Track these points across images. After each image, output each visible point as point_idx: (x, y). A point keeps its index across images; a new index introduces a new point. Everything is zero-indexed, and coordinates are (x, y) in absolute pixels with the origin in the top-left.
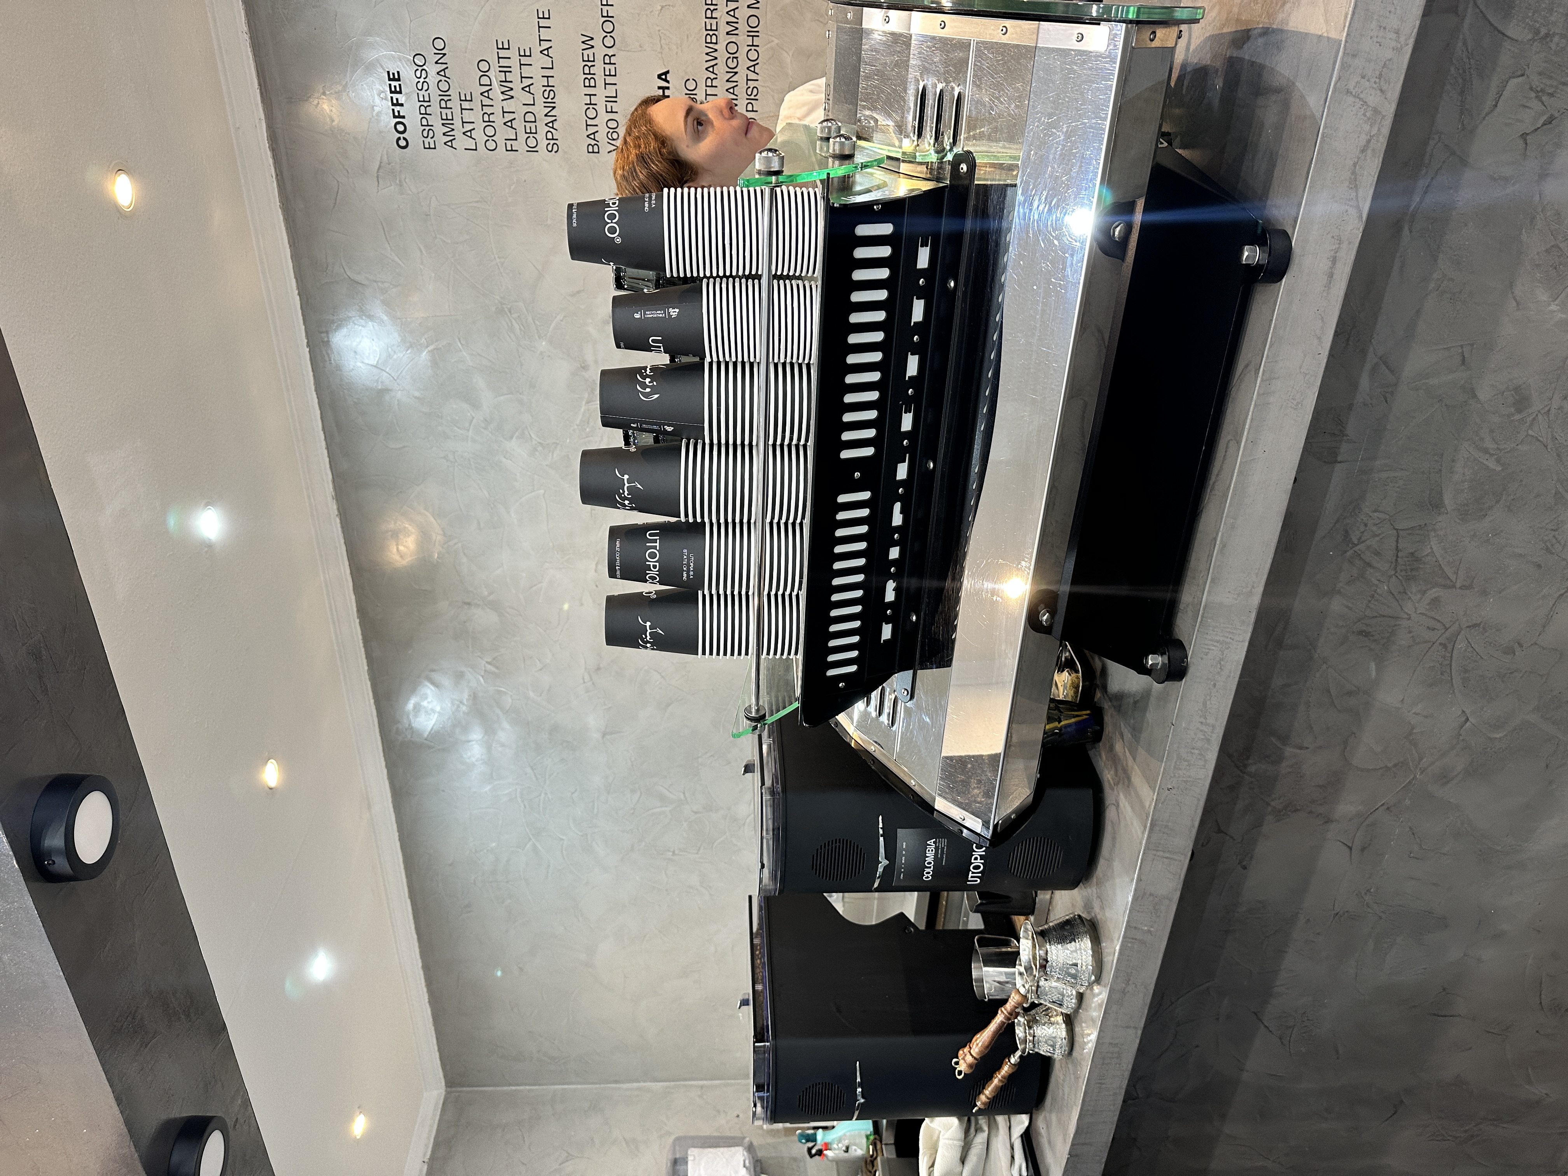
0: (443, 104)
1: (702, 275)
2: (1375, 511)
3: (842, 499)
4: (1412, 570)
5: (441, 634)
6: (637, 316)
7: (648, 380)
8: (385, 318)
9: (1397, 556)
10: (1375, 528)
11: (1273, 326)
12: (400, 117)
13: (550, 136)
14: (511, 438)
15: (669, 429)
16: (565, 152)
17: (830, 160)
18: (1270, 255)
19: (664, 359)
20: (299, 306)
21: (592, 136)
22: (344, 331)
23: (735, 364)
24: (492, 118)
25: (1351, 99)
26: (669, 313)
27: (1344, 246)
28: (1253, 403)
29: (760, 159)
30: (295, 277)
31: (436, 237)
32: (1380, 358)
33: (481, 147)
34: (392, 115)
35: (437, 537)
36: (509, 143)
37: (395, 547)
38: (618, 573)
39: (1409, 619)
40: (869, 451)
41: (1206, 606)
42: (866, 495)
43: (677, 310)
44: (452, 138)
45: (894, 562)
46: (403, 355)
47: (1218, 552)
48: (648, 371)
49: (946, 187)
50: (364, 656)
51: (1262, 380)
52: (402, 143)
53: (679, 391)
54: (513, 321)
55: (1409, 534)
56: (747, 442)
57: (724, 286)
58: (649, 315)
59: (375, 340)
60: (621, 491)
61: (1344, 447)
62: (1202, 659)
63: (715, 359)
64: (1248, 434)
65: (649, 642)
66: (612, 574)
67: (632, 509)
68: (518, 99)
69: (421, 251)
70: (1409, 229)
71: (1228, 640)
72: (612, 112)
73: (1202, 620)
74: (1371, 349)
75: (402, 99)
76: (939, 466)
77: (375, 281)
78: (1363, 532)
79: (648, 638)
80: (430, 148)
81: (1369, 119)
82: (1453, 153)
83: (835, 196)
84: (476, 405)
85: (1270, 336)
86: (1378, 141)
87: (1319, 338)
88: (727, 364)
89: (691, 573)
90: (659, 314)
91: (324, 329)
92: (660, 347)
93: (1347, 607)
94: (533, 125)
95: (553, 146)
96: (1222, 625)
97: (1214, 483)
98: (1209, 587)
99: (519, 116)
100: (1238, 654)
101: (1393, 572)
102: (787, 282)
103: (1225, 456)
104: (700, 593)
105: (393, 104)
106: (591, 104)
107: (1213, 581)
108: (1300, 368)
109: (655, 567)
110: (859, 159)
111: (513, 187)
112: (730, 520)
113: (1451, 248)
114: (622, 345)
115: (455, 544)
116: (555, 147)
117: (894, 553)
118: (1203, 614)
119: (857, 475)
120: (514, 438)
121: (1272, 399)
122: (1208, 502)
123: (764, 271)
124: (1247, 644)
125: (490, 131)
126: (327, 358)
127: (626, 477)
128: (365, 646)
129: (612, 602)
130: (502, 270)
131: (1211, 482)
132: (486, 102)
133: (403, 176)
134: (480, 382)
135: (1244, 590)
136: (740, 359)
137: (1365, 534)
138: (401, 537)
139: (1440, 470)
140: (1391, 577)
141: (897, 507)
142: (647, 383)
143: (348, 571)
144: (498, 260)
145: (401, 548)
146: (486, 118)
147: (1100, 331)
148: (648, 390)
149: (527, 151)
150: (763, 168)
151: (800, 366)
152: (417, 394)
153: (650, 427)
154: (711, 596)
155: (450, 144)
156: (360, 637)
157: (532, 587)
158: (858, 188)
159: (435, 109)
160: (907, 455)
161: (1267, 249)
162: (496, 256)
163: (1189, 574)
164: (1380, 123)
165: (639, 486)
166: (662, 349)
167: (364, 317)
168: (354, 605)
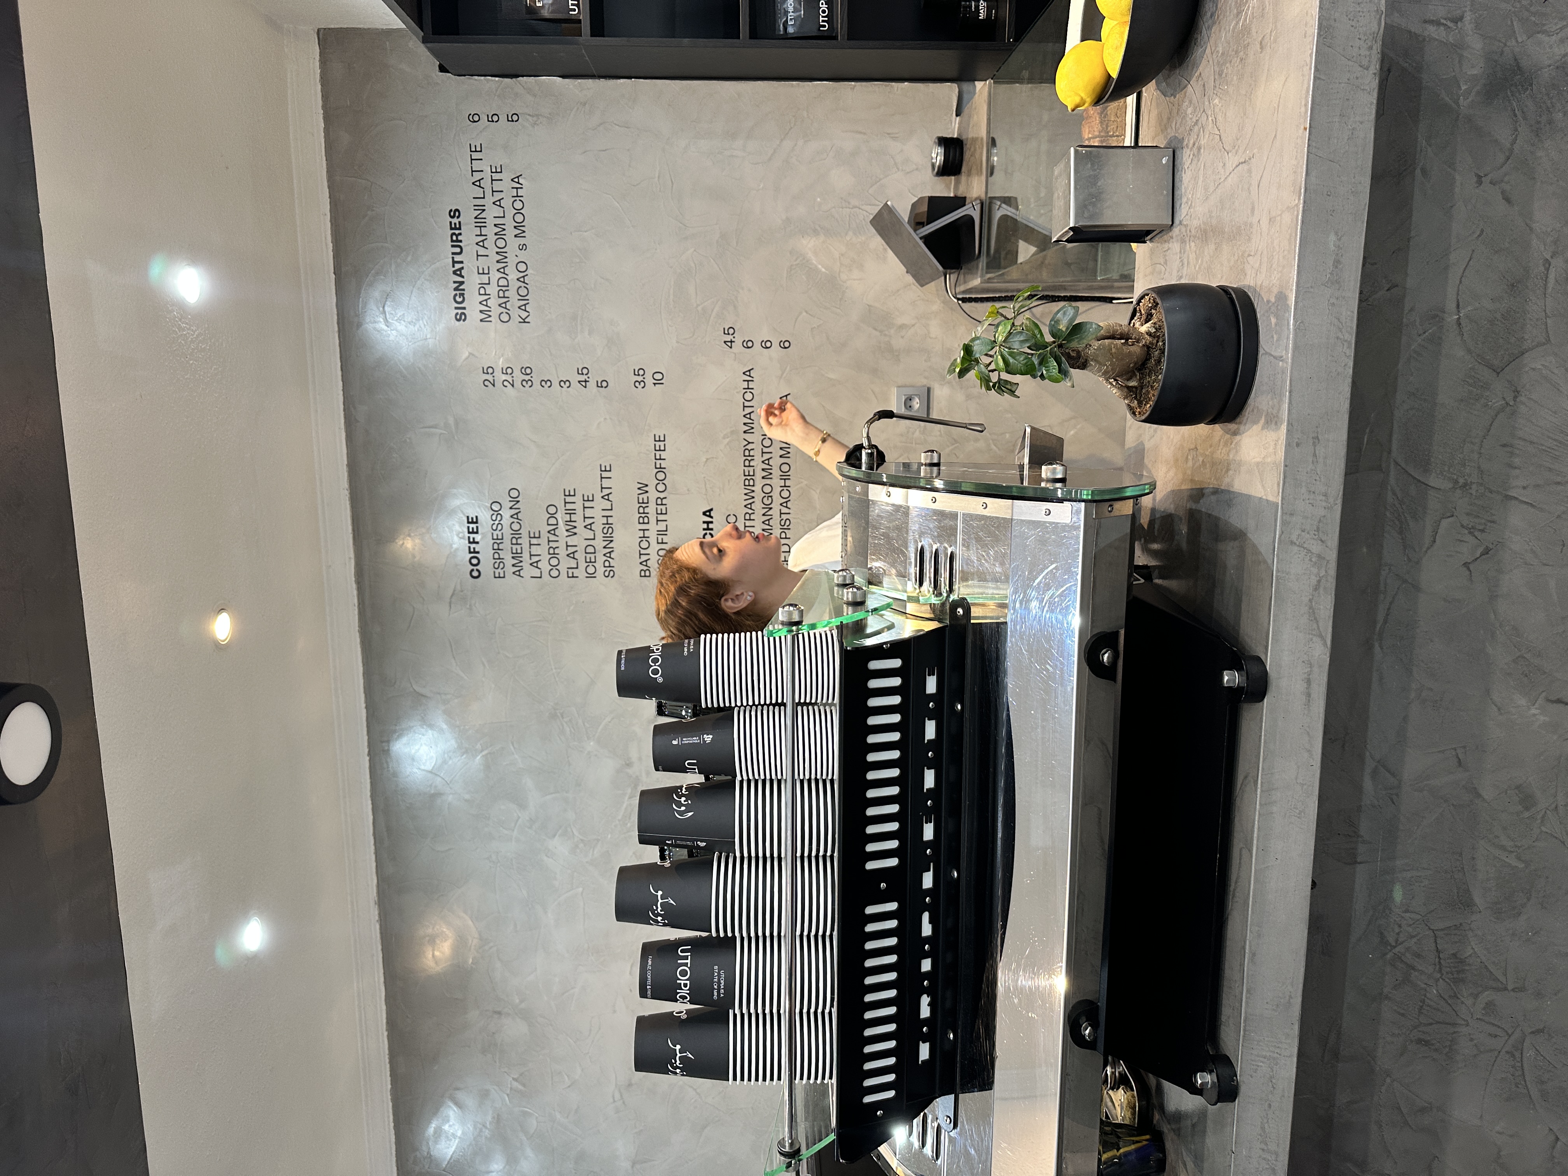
0: (514, 541)
1: (733, 705)
2: (1407, 911)
3: (870, 910)
4: (1458, 972)
5: (469, 1047)
6: (675, 742)
7: (683, 799)
8: (445, 726)
9: (1439, 957)
10: (1410, 929)
11: (1263, 741)
12: (475, 552)
13: (607, 564)
14: (554, 836)
15: (703, 844)
16: (621, 577)
17: (845, 606)
18: (1248, 678)
19: (699, 779)
20: (364, 719)
21: (645, 563)
22: (404, 740)
23: (764, 781)
24: (557, 551)
25: (1296, 549)
26: (703, 739)
27: (1316, 669)
28: (1257, 813)
29: (782, 613)
30: (365, 692)
31: (499, 653)
32: (1378, 762)
33: (545, 575)
34: (468, 551)
35: (473, 941)
36: (570, 571)
37: (431, 953)
38: (649, 992)
39: (1467, 1025)
40: (893, 862)
41: (1246, 1018)
42: (893, 906)
43: (711, 736)
44: (520, 568)
45: (927, 975)
46: (458, 761)
47: (1249, 961)
48: (684, 789)
49: (947, 626)
50: (388, 1073)
51: (1262, 791)
52: (475, 574)
53: (711, 808)
54: (565, 724)
55: (1447, 935)
56: (776, 855)
57: (753, 713)
58: (686, 741)
59: (433, 747)
60: (655, 908)
61: (1361, 849)
62: (1252, 1077)
63: (745, 778)
64: (1258, 841)
65: (679, 1068)
66: (643, 994)
67: (665, 925)
68: (580, 535)
69: (484, 665)
70: (1380, 647)
71: (1276, 1055)
72: (662, 543)
73: (1244, 1033)
74: (1368, 754)
75: (478, 538)
76: (963, 875)
77: (439, 694)
78: (1398, 934)
79: (678, 1064)
80: (499, 577)
81: (1315, 563)
82: (1405, 581)
83: (849, 638)
84: (522, 806)
85: (1262, 751)
86: (1327, 581)
87: (1309, 751)
88: (756, 782)
89: (722, 991)
90: (695, 740)
91: (385, 739)
92: (695, 769)
93: (1399, 1013)
94: (592, 556)
95: (610, 572)
96: (1266, 1039)
97: (1234, 890)
98: (1246, 998)
99: (581, 549)
100: (1288, 1070)
101: (1439, 975)
102: (810, 707)
103: (1240, 863)
104: (731, 1012)
105: (470, 542)
106: (644, 537)
107: (1248, 991)
108: (1296, 779)
109: (685, 985)
110: (871, 603)
111: (572, 608)
112: (760, 933)
113: (1422, 661)
114: (660, 768)
115: (491, 948)
116: (612, 573)
117: (926, 965)
118: (1245, 1026)
119: (883, 885)
120: (557, 836)
121: (1275, 809)
122: (1232, 909)
123: (788, 701)
124: (1295, 1059)
125: (554, 562)
126: (385, 765)
127: (660, 893)
128: (391, 1062)
129: (642, 1022)
130: (557, 679)
131: (1232, 888)
132: (552, 538)
133: (473, 602)
134: (528, 782)
135: (1282, 1001)
136: (768, 777)
137: (1401, 935)
138: (438, 942)
139: (1463, 868)
140: (1437, 980)
141: (926, 916)
142: (683, 802)
143: (382, 979)
144: (554, 671)
145: (437, 953)
146: (552, 551)
147: (1103, 743)
148: (683, 808)
149: (587, 577)
150: (785, 619)
151: (824, 782)
152: (467, 797)
153: (684, 843)
154: (742, 1015)
155: (518, 574)
156: (387, 1052)
157: (563, 994)
158: (869, 631)
159: (506, 544)
160: (932, 864)
161: (1244, 673)
162: (553, 667)
163: (1226, 983)
164: (1326, 566)
165: (672, 902)
166: (697, 771)
167: (425, 727)
168: (384, 1016)
